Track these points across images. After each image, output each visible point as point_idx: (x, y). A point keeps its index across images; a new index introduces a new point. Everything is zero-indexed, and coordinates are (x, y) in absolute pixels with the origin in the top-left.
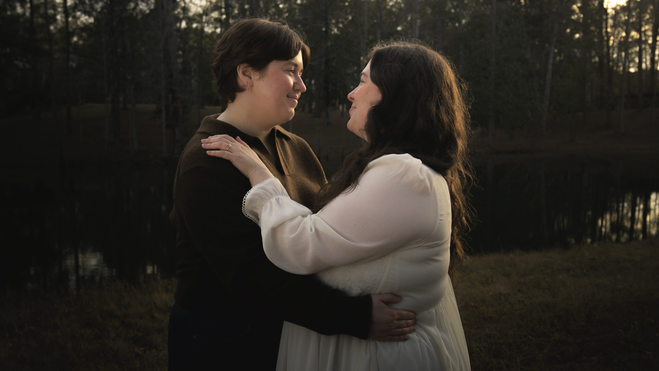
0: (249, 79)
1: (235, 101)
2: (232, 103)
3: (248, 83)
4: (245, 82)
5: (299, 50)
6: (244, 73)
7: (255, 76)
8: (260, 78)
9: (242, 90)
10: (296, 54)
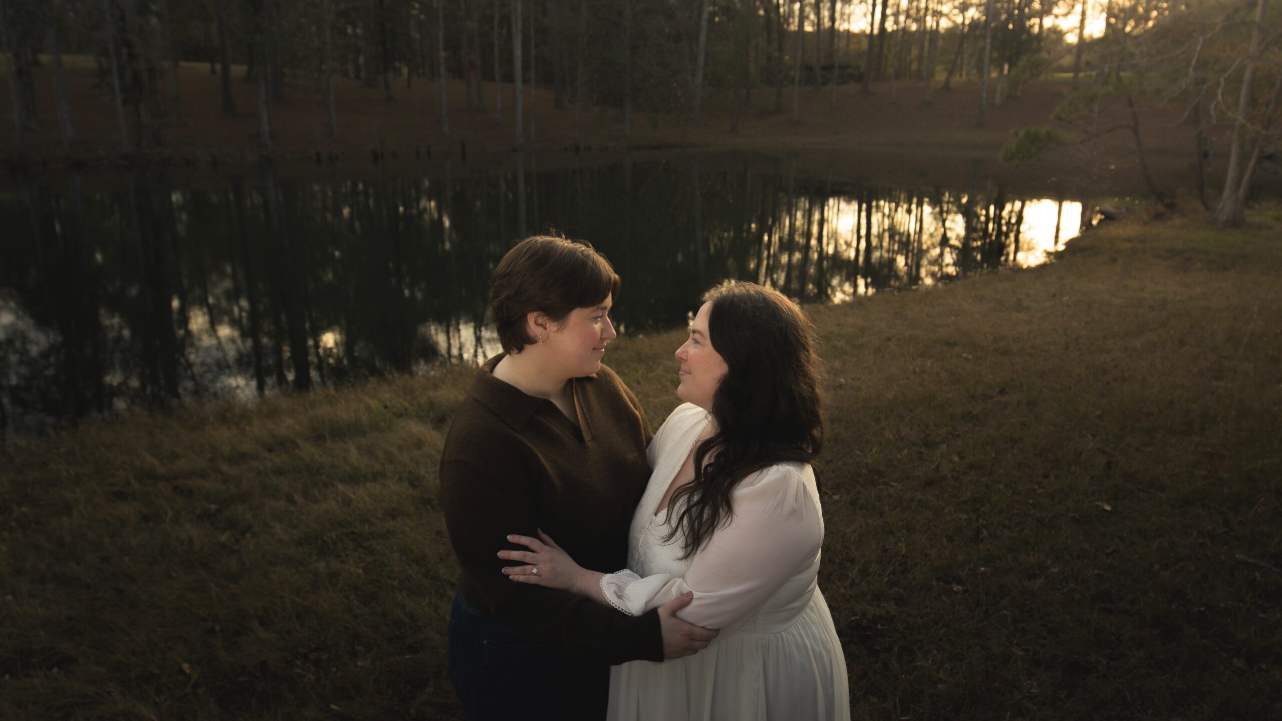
0: (544, 330)
1: (522, 352)
2: (517, 355)
3: (543, 335)
4: (538, 334)
5: (609, 291)
6: (536, 323)
7: (552, 327)
8: (558, 330)
9: (532, 341)
10: (605, 297)
